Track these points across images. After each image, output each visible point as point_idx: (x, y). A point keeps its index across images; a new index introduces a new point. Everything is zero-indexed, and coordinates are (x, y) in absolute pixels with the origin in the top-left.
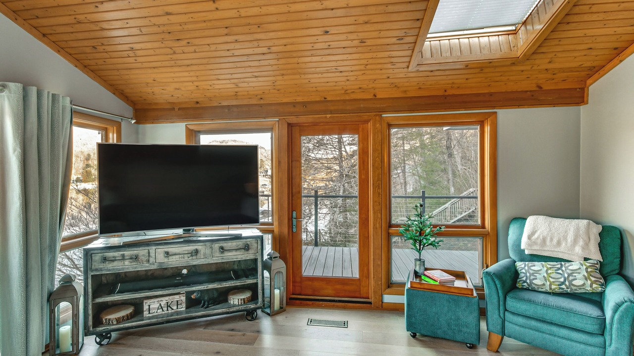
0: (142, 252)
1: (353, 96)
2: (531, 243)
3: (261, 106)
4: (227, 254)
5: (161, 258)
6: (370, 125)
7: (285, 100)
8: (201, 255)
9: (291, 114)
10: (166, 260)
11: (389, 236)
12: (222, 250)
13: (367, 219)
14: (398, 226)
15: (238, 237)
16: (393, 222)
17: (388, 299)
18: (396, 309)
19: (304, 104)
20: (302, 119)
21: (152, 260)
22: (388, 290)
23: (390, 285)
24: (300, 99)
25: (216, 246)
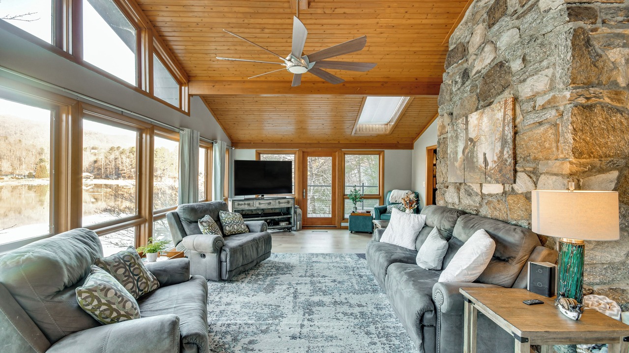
0: (251, 202)
1: (330, 142)
2: (392, 199)
3: (291, 144)
4: (281, 205)
5: (258, 205)
6: (337, 153)
7: (303, 142)
8: (271, 205)
9: (304, 147)
10: (259, 206)
11: (344, 199)
12: (279, 203)
13: (335, 192)
14: (347, 195)
15: (285, 198)
16: (345, 194)
17: (343, 224)
18: (345, 228)
19: (310, 144)
20: (309, 150)
21: (254, 205)
22: (343, 221)
23: (344, 219)
24: (308, 142)
25: (277, 201)
